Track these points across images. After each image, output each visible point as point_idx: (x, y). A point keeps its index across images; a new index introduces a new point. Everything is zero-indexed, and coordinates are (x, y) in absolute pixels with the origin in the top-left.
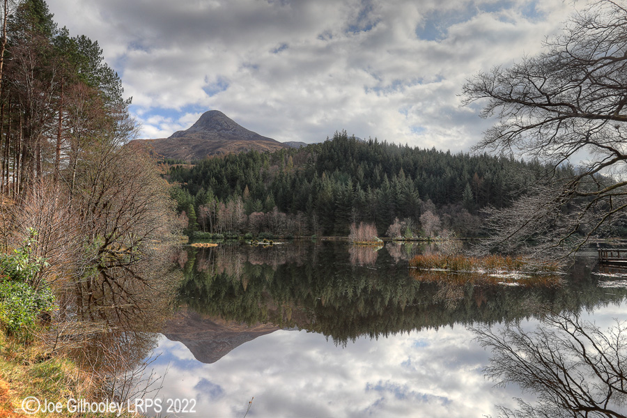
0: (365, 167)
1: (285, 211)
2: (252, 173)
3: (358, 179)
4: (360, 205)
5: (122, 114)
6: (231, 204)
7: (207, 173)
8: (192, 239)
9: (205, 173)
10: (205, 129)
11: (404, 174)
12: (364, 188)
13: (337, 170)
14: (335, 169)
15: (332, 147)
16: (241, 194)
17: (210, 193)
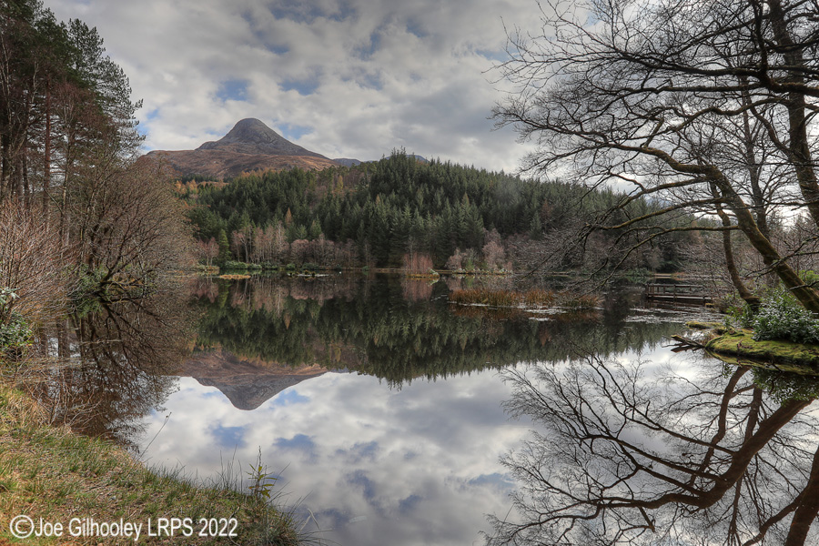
0: (425, 190)
1: (333, 238)
2: (295, 194)
3: (416, 204)
4: (418, 233)
5: (130, 120)
6: (270, 230)
7: (242, 193)
8: (223, 270)
9: (239, 194)
10: (240, 140)
11: (467, 199)
12: (424, 215)
13: (393, 193)
14: (391, 192)
15: (388, 166)
16: (282, 219)
17: (246, 216)
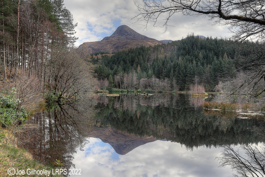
0: (204, 53)
1: (159, 78)
2: (142, 58)
3: (199, 60)
4: (200, 74)
6: (130, 74)
7: (119, 58)
8: (110, 92)
12: (203, 64)
13: (187, 55)
16: (136, 69)
17: (120, 68)
